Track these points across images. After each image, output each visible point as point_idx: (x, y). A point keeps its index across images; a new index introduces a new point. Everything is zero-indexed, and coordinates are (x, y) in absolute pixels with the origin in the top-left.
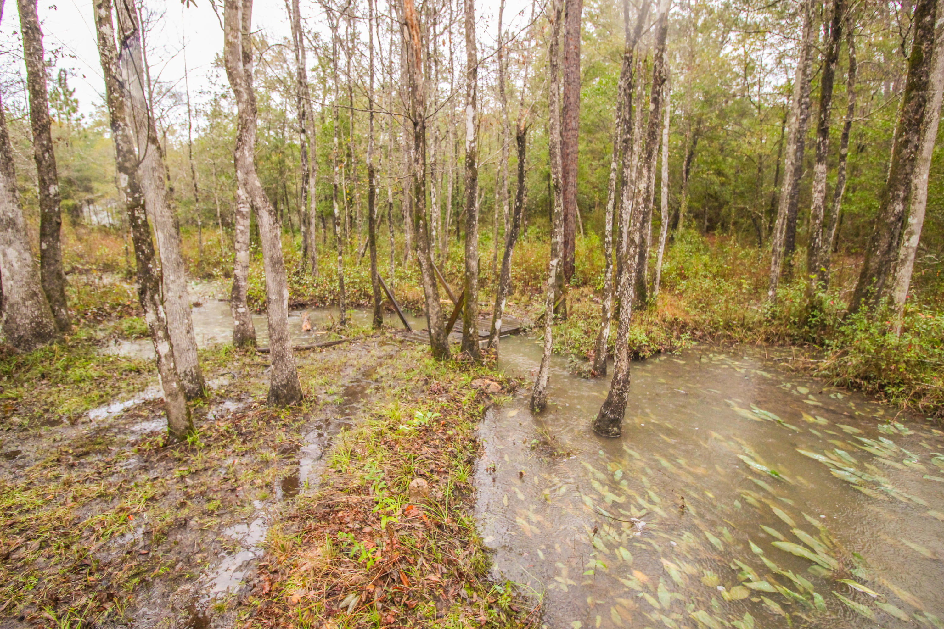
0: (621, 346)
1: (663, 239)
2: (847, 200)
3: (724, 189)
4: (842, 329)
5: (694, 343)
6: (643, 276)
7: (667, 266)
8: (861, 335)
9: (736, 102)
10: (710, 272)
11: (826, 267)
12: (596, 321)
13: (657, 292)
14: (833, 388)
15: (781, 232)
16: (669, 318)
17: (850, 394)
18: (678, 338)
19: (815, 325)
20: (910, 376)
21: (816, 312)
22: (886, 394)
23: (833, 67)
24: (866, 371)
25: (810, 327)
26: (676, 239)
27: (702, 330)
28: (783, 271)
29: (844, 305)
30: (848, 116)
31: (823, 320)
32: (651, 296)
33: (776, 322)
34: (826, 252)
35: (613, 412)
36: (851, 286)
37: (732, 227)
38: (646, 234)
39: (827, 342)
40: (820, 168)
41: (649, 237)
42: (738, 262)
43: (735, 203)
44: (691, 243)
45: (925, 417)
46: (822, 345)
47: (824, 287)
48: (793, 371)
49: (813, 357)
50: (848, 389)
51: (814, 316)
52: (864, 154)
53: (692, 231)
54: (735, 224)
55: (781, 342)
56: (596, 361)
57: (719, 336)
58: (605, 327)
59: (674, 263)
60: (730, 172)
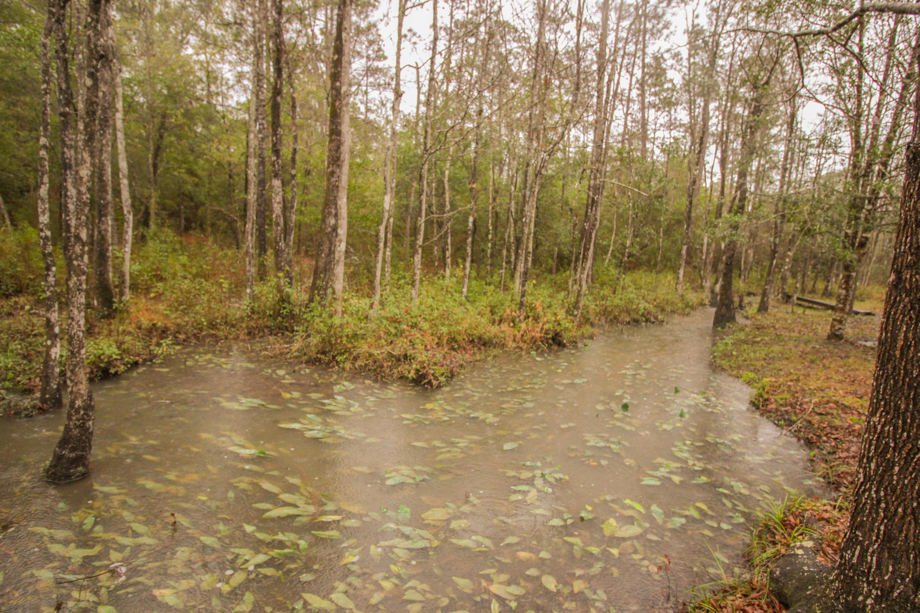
0: (75, 366)
1: (129, 236)
2: (301, 213)
3: (197, 189)
4: (305, 316)
5: (178, 347)
6: (107, 280)
7: (137, 267)
8: (318, 320)
9: (202, 106)
10: (190, 273)
11: (290, 266)
12: (40, 340)
13: (128, 296)
14: (304, 365)
15: (252, 236)
16: (145, 323)
17: (314, 367)
18: (159, 345)
19: (286, 316)
20: (350, 346)
21: (285, 305)
22: (337, 362)
23: (279, 99)
24: (323, 347)
25: (283, 318)
26: (148, 238)
27: (186, 333)
28: (259, 270)
29: (305, 297)
30: (294, 144)
31: (291, 311)
32: (121, 302)
33: (255, 317)
34: (288, 254)
35: (73, 450)
36: (309, 282)
37: (209, 229)
38: (106, 230)
39: (296, 328)
40: (277, 183)
41: (109, 234)
42: (218, 262)
43: (211, 205)
44: (165, 242)
45: (360, 373)
46: (293, 331)
47: (290, 283)
48: (271, 357)
49: (287, 343)
50: (314, 364)
51: (284, 308)
52: (310, 177)
53: (166, 229)
54: (213, 225)
55: (261, 334)
56: (44, 391)
57: (203, 337)
58: (53, 345)
59: (148, 264)
60: (203, 174)
